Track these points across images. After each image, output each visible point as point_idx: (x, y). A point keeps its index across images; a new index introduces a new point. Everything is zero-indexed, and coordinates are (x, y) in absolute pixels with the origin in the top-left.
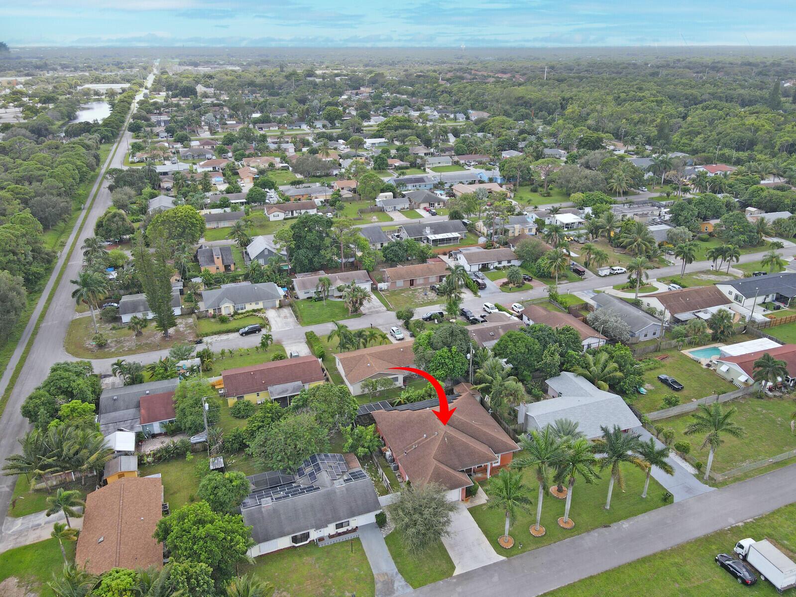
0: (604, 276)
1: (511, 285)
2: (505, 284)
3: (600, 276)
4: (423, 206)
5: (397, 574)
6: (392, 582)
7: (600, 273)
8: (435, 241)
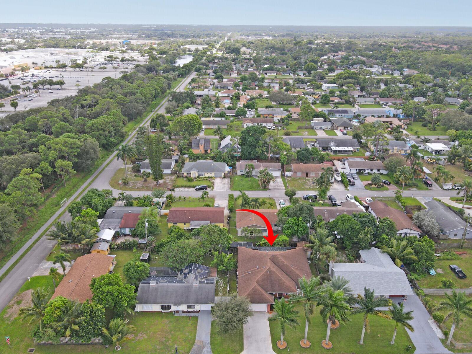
0: (447, 190)
1: (373, 186)
2: (369, 184)
3: (444, 189)
4: (339, 128)
5: (208, 343)
6: (203, 347)
7: (444, 187)
8: (335, 151)
